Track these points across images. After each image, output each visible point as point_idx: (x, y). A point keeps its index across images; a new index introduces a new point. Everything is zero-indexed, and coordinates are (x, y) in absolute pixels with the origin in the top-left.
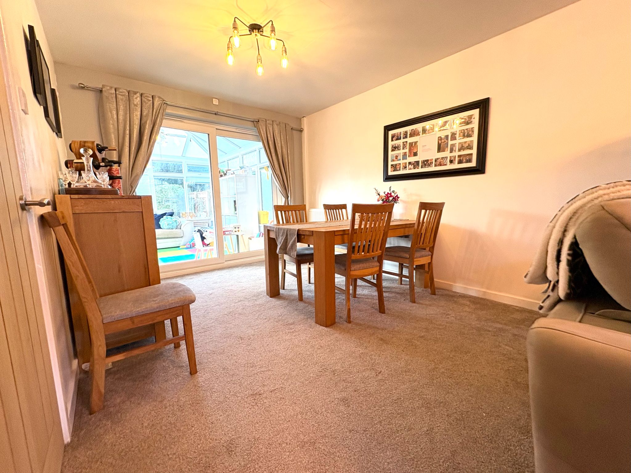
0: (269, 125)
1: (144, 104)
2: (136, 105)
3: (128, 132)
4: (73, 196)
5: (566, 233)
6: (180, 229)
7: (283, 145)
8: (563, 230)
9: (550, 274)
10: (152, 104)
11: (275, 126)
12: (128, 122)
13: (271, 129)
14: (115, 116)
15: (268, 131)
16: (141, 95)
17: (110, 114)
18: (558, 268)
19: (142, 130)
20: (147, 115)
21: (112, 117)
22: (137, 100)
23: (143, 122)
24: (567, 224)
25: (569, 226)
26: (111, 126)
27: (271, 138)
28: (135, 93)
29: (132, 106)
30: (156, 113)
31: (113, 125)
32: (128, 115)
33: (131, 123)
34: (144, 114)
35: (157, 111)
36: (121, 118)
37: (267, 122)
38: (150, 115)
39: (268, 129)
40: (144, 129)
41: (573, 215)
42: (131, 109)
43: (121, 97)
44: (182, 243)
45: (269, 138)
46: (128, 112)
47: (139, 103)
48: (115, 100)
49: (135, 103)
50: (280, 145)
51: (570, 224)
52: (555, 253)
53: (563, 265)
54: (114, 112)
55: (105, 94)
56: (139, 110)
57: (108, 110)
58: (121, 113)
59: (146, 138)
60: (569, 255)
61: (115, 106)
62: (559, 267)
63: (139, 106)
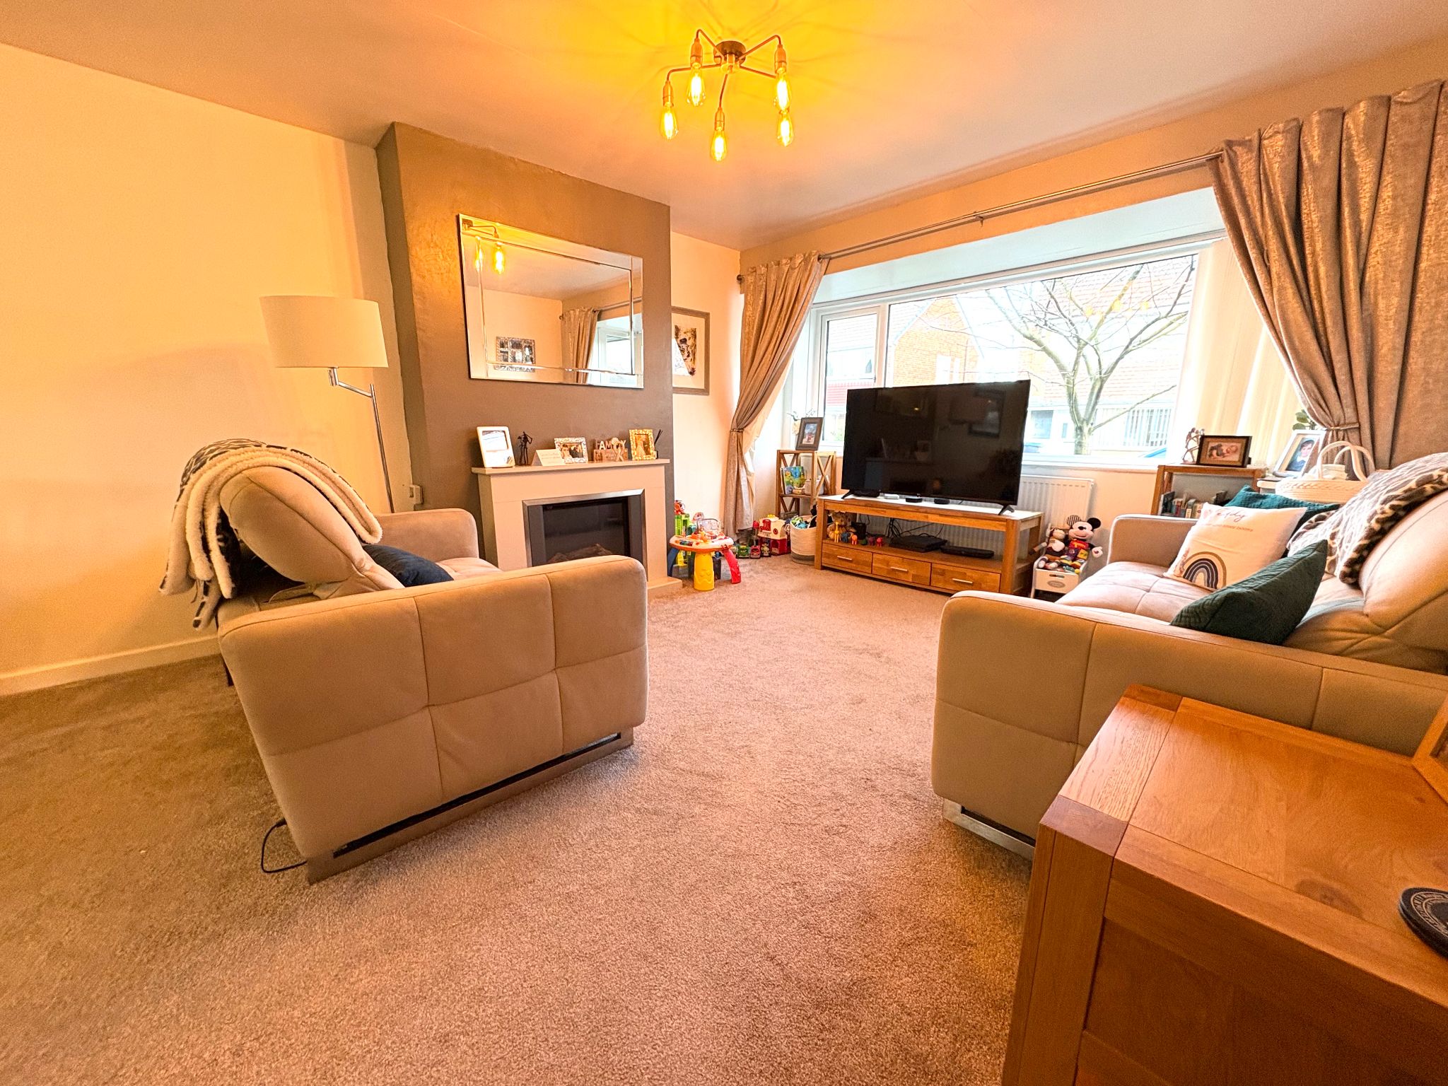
5: (206, 513)
8: (201, 510)
9: (200, 571)
18: (210, 560)
24: (204, 502)
25: (206, 504)
41: (209, 489)
51: (208, 500)
52: (200, 543)
53: (216, 556)
60: (219, 540)
62: (212, 559)
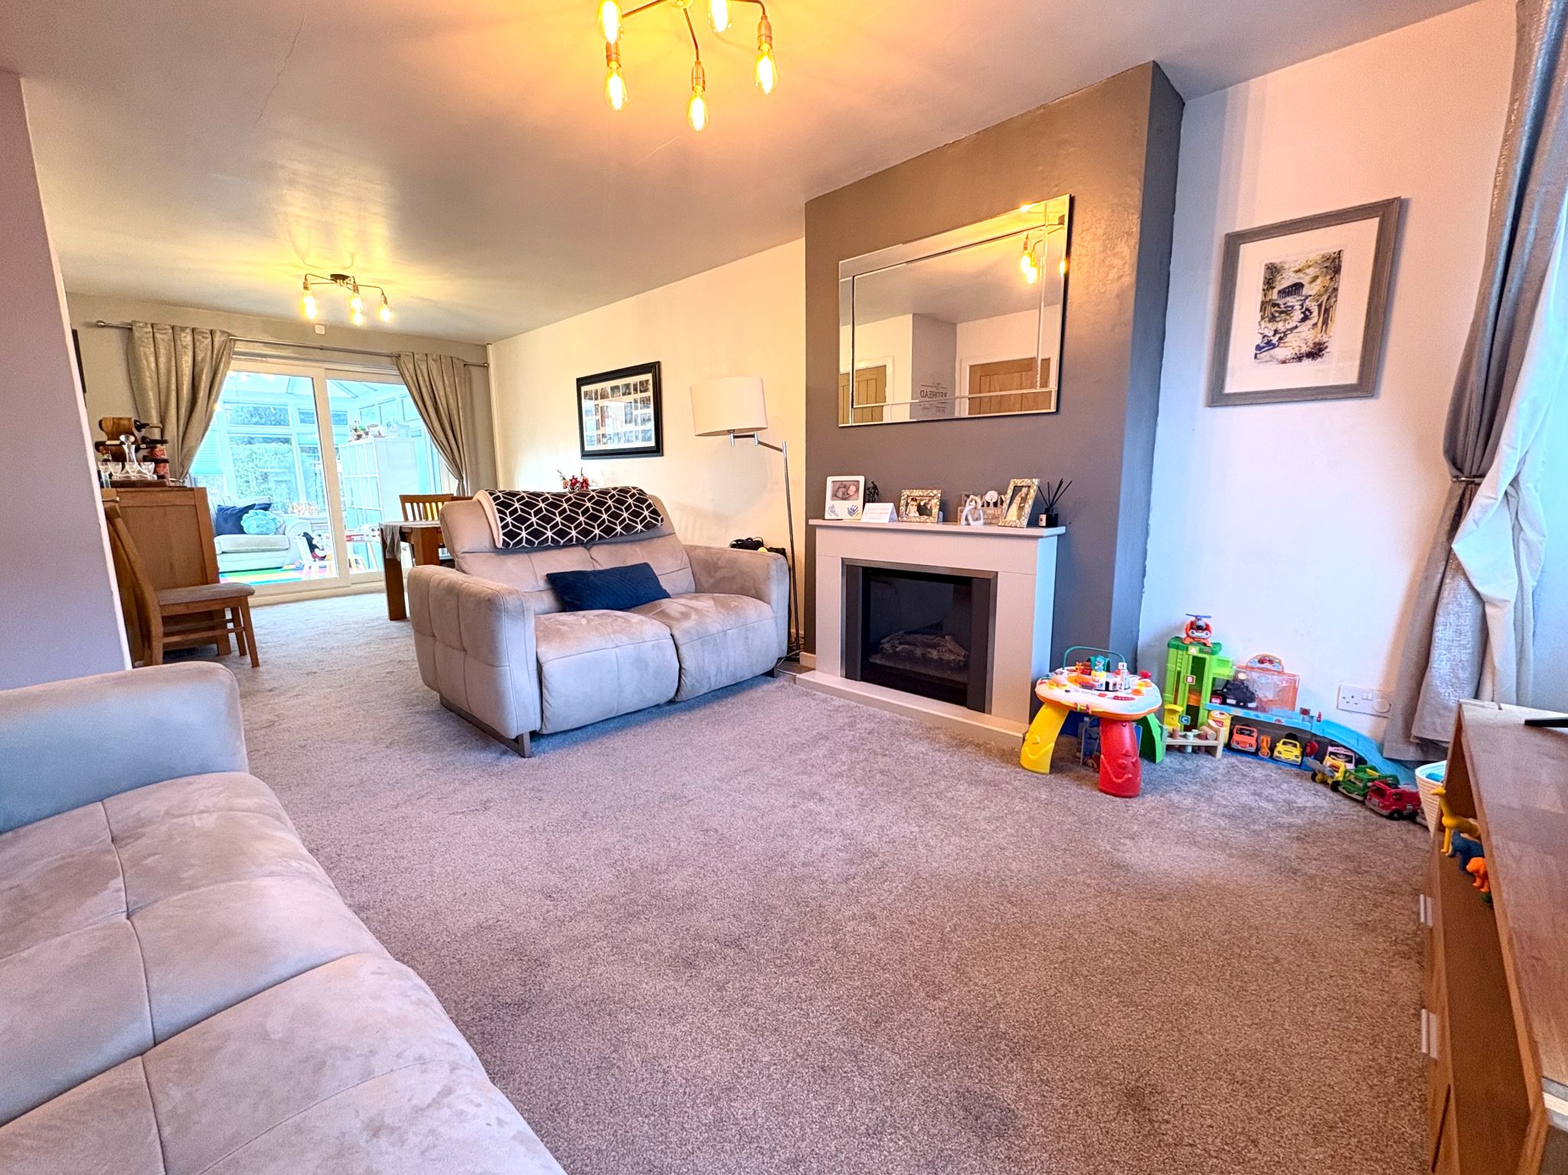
0: (420, 363)
1: (198, 344)
2: (185, 347)
3: (173, 387)
4: (119, 489)
6: (284, 534)
7: (449, 394)
10: (210, 344)
11: (431, 363)
12: (174, 373)
13: (424, 367)
14: (153, 365)
15: (418, 371)
16: (193, 330)
17: (146, 364)
19: (196, 382)
20: (203, 360)
21: (149, 367)
22: (186, 338)
23: (196, 370)
26: (148, 380)
27: (424, 381)
28: (183, 329)
29: (179, 347)
30: (218, 355)
31: (151, 377)
32: (173, 362)
33: (179, 373)
34: (199, 358)
35: (219, 351)
36: (162, 366)
37: (416, 356)
38: (208, 359)
39: (417, 367)
40: (200, 382)
42: (178, 353)
43: (162, 336)
44: (288, 561)
45: (421, 383)
46: (173, 358)
47: (190, 343)
48: (151, 340)
49: (184, 344)
50: (442, 393)
54: (152, 359)
55: (137, 334)
56: (190, 354)
57: (143, 357)
58: (162, 359)
59: (202, 393)
61: (152, 349)
63: (190, 347)
